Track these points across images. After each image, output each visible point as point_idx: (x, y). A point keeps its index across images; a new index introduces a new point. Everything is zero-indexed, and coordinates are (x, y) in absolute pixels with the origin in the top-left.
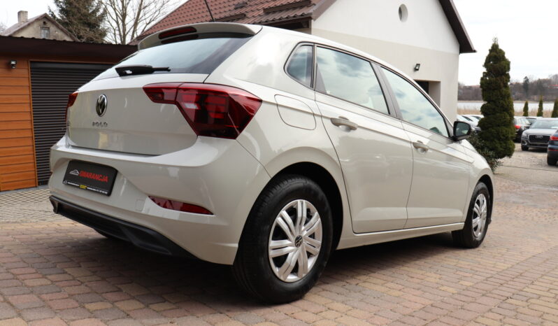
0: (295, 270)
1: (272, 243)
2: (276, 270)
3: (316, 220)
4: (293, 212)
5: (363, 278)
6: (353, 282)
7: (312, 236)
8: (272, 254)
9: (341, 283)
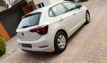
0: (63, 46)
1: (59, 44)
2: (61, 48)
3: (63, 37)
4: (60, 38)
5: (73, 39)
6: (72, 41)
7: (64, 40)
8: (59, 46)
9: (70, 42)
